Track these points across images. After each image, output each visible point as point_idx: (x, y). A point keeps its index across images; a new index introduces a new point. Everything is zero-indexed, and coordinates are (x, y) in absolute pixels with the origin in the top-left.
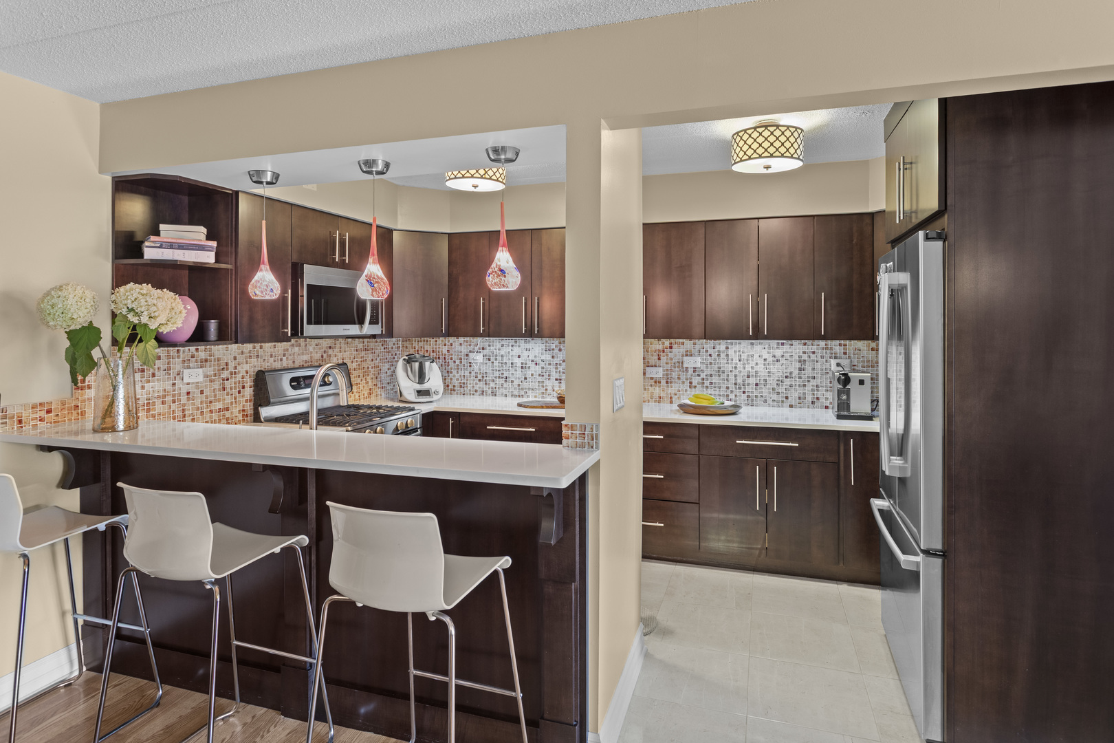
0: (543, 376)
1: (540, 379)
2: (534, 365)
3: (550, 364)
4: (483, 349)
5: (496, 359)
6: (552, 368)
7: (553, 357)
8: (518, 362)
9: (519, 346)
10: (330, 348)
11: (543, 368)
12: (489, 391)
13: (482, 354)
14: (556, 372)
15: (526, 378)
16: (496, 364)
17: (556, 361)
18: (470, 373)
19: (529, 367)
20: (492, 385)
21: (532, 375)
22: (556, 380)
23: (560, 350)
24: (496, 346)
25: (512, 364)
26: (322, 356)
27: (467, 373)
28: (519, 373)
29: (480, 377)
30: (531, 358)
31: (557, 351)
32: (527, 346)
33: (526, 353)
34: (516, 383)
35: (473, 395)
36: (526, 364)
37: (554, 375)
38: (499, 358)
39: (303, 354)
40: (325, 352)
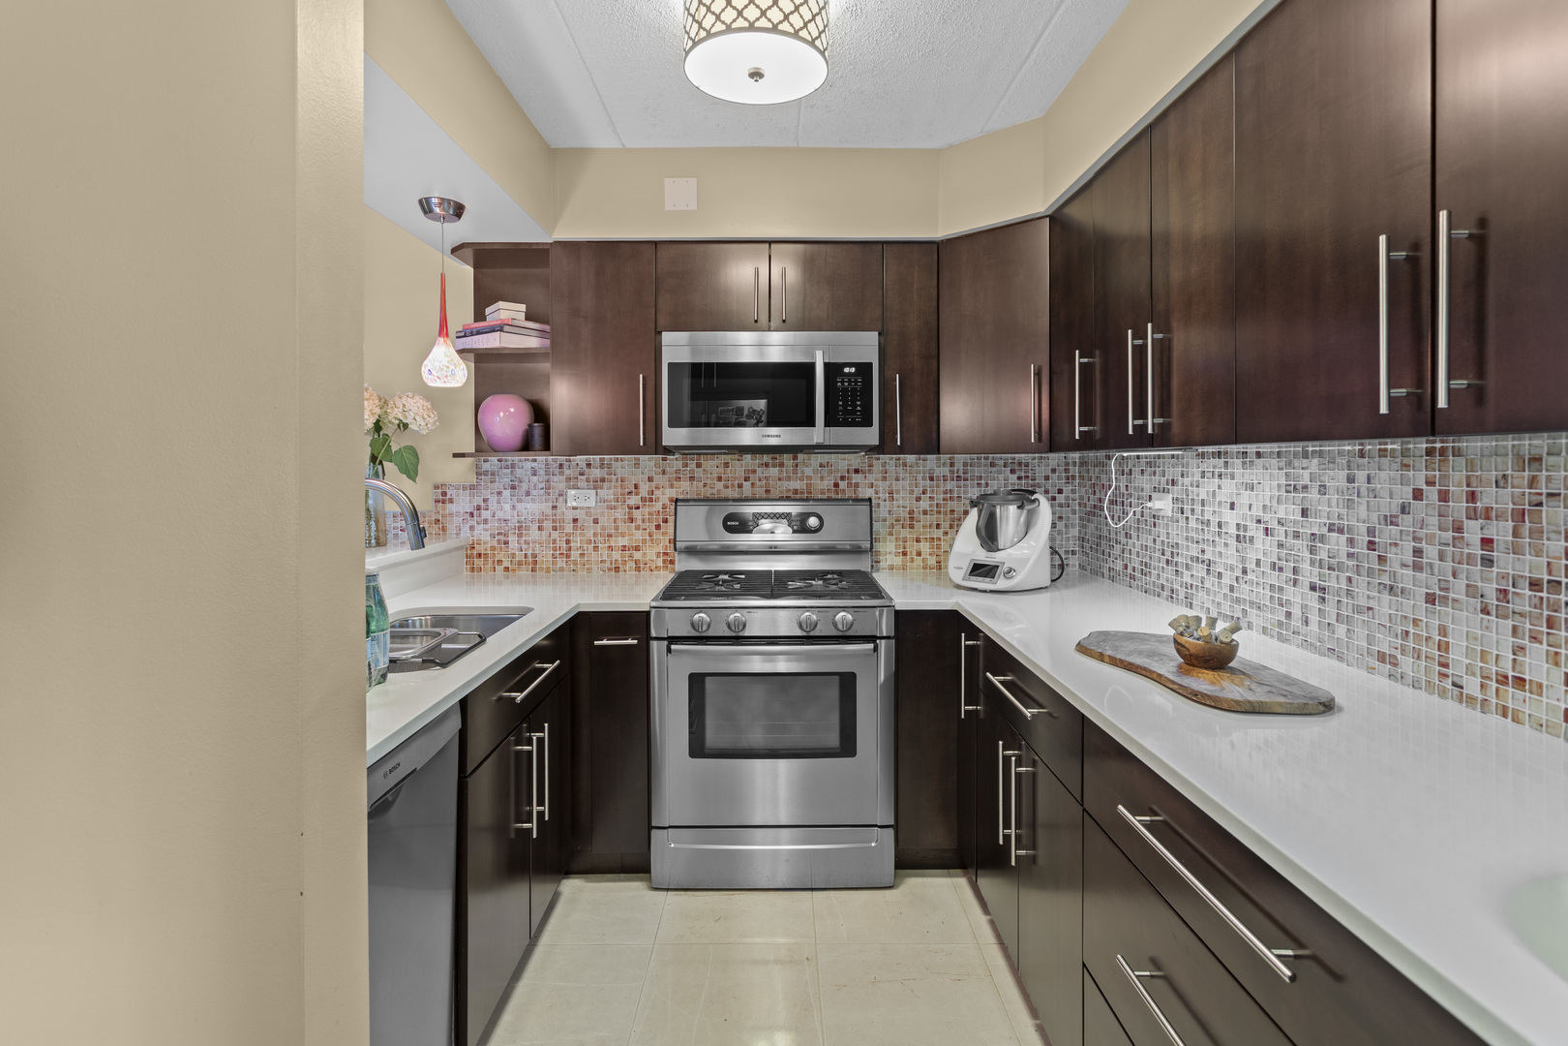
0: (1281, 569)
1: (1274, 578)
2: (1261, 534)
3: (1297, 535)
4: (1173, 483)
5: (1193, 510)
6: (1301, 545)
7: (1304, 513)
8: (1231, 519)
9: (1233, 478)
10: (857, 471)
11: (1280, 545)
12: (1182, 596)
13: (1171, 496)
14: (1312, 563)
15: (1245, 572)
16: (1192, 524)
17: (1315, 525)
18: (1155, 541)
19: (1252, 540)
20: (1187, 579)
21: (1258, 563)
22: (1313, 588)
23: (1323, 490)
24: (1193, 475)
25: (1220, 525)
26: (836, 485)
27: (1150, 544)
28: (1231, 555)
29: (1168, 556)
30: (1257, 512)
31: (1313, 495)
32: (1253, 474)
33: (1245, 498)
34: (1227, 580)
35: (1159, 596)
36: (1245, 529)
37: (1309, 574)
38: (1198, 508)
40: (843, 478)
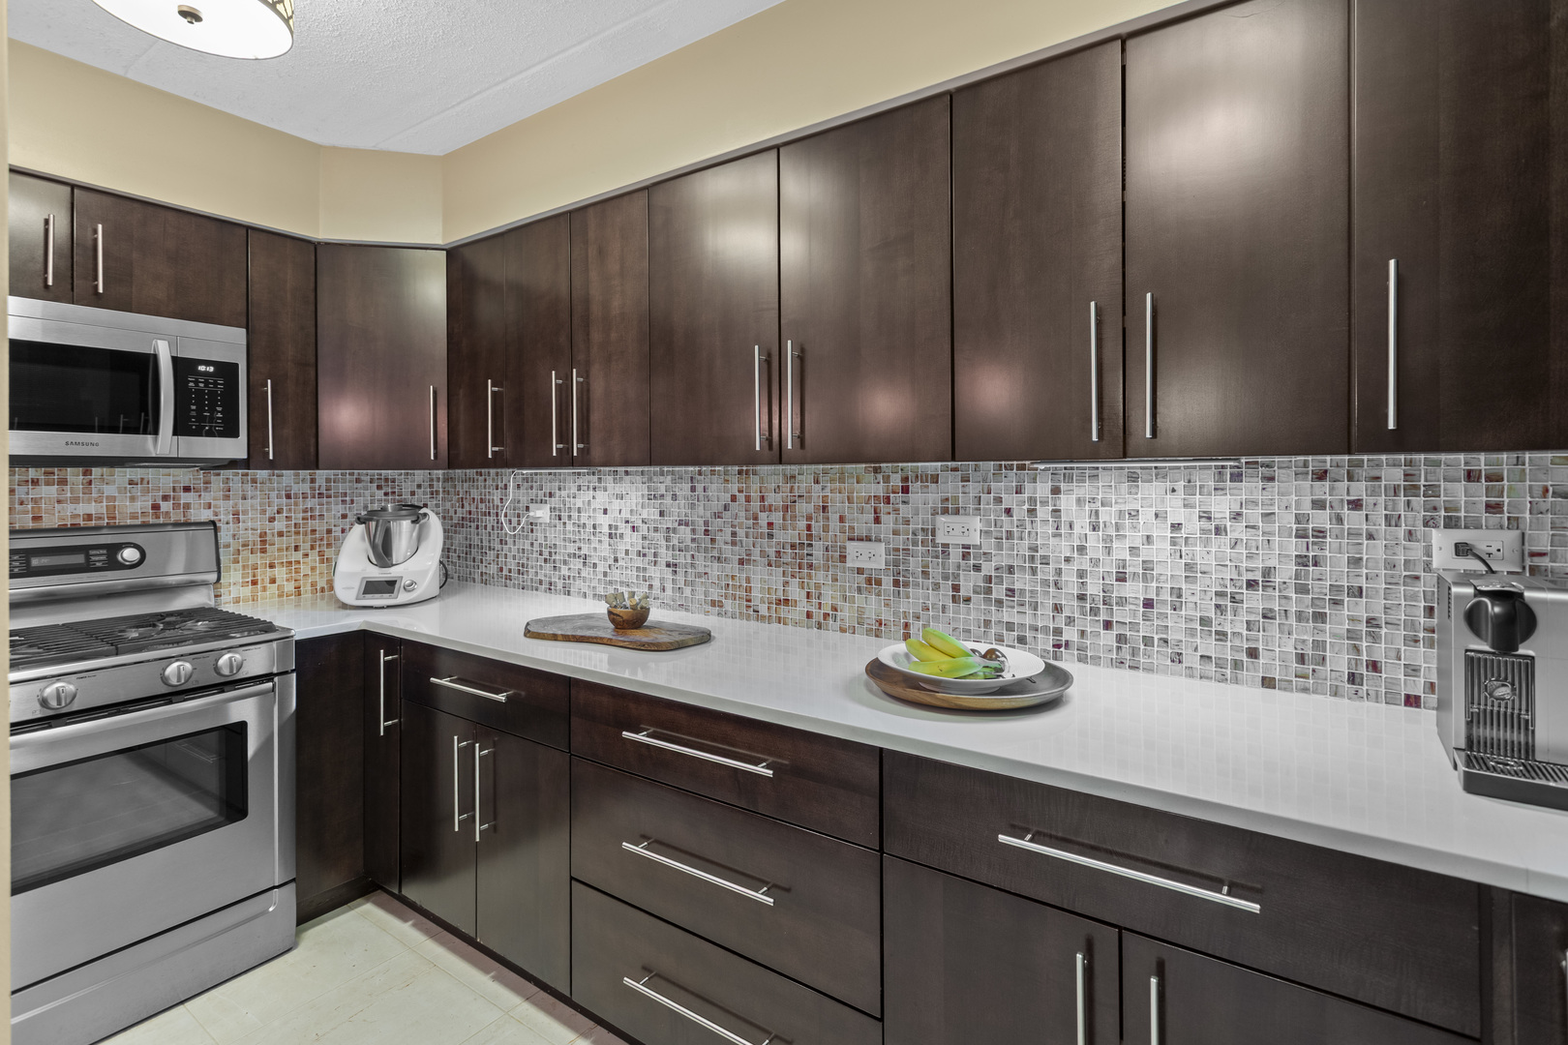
0: (644, 555)
1: (639, 562)
2: (629, 531)
3: (656, 530)
4: (551, 495)
5: (570, 517)
6: (659, 537)
7: (662, 514)
8: (604, 522)
9: (605, 490)
10: (187, 489)
11: (644, 538)
12: (560, 586)
13: (548, 506)
14: (667, 548)
15: (616, 560)
16: (570, 527)
17: (669, 522)
18: (532, 544)
19: (621, 536)
20: (564, 571)
21: (627, 552)
22: (668, 565)
23: (674, 497)
24: (570, 489)
25: (594, 527)
27: (527, 547)
28: (605, 549)
29: (546, 555)
30: (626, 515)
31: (668, 501)
32: (620, 488)
33: (616, 504)
34: (600, 569)
35: (537, 590)
36: (616, 528)
37: (665, 555)
38: (575, 515)
39: (75, 500)
40: (165, 498)
